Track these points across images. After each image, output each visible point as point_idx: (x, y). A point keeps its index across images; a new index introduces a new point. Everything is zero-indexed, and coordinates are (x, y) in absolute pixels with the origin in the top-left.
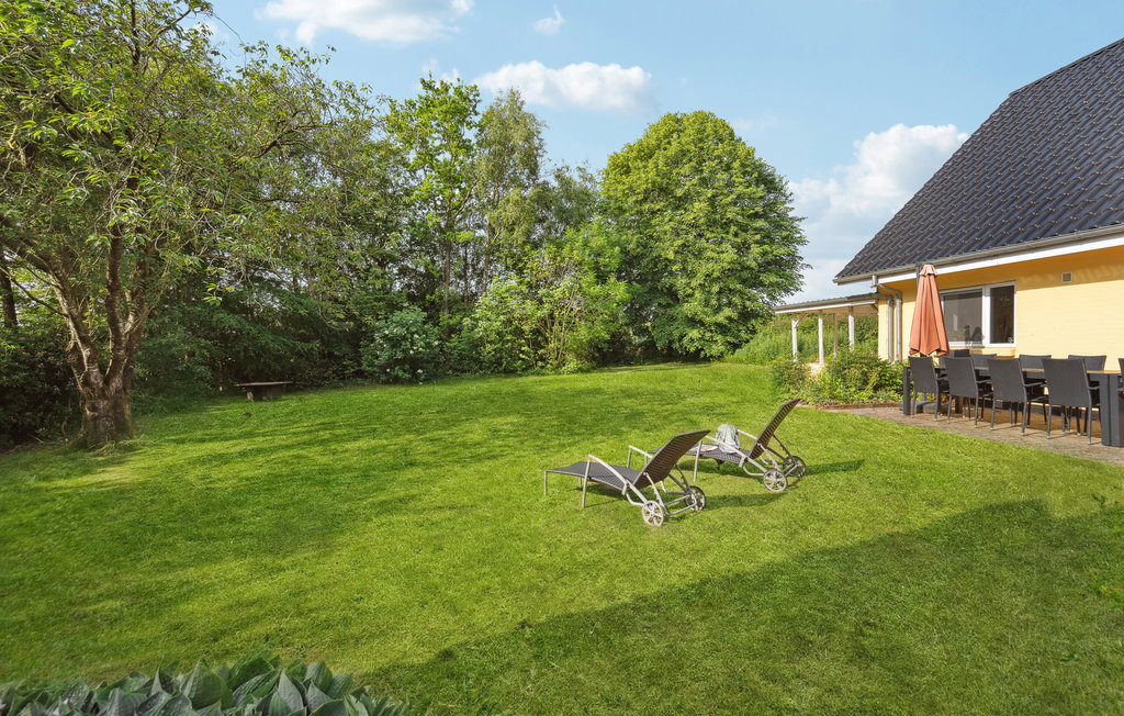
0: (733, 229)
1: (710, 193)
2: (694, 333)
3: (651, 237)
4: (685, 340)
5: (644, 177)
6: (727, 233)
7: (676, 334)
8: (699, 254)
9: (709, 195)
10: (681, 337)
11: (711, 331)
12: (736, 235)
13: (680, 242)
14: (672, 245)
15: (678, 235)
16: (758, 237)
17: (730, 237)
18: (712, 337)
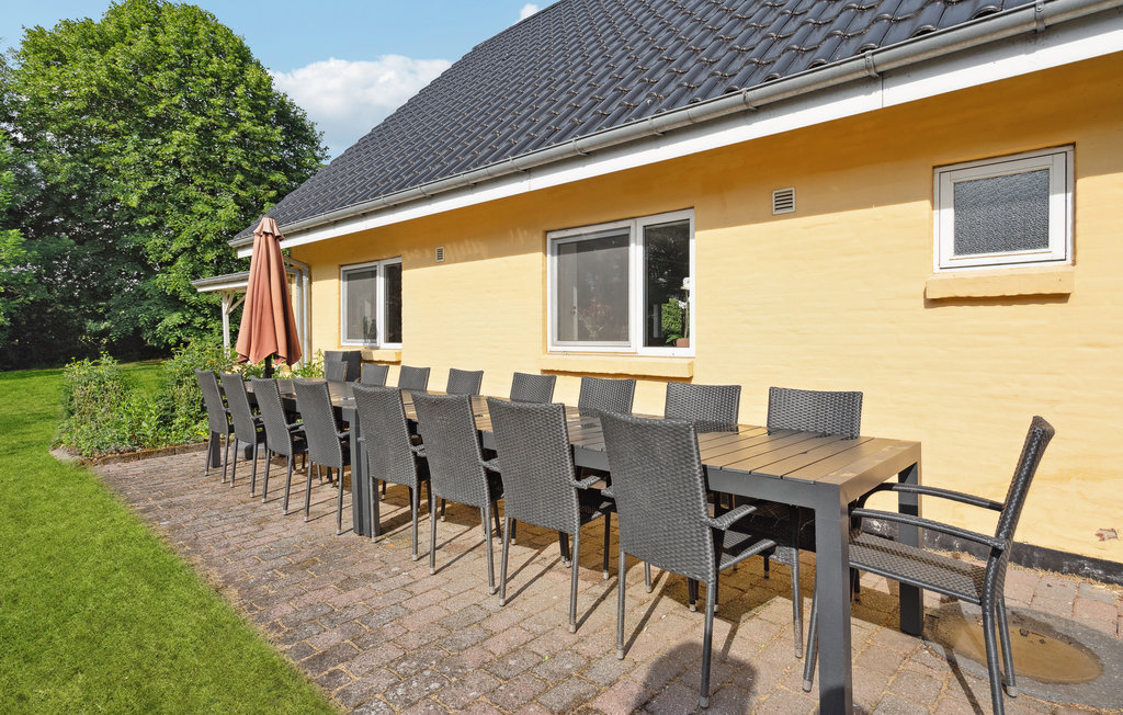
0: (239, 177)
1: (199, 121)
2: (175, 318)
3: (103, 169)
4: (160, 327)
5: (86, 74)
6: (230, 182)
7: (143, 319)
8: (185, 207)
9: (198, 124)
10: (154, 323)
11: (205, 316)
12: (242, 186)
13: (150, 184)
14: (138, 187)
15: (149, 174)
16: (273, 193)
17: (233, 187)
18: (205, 324)
